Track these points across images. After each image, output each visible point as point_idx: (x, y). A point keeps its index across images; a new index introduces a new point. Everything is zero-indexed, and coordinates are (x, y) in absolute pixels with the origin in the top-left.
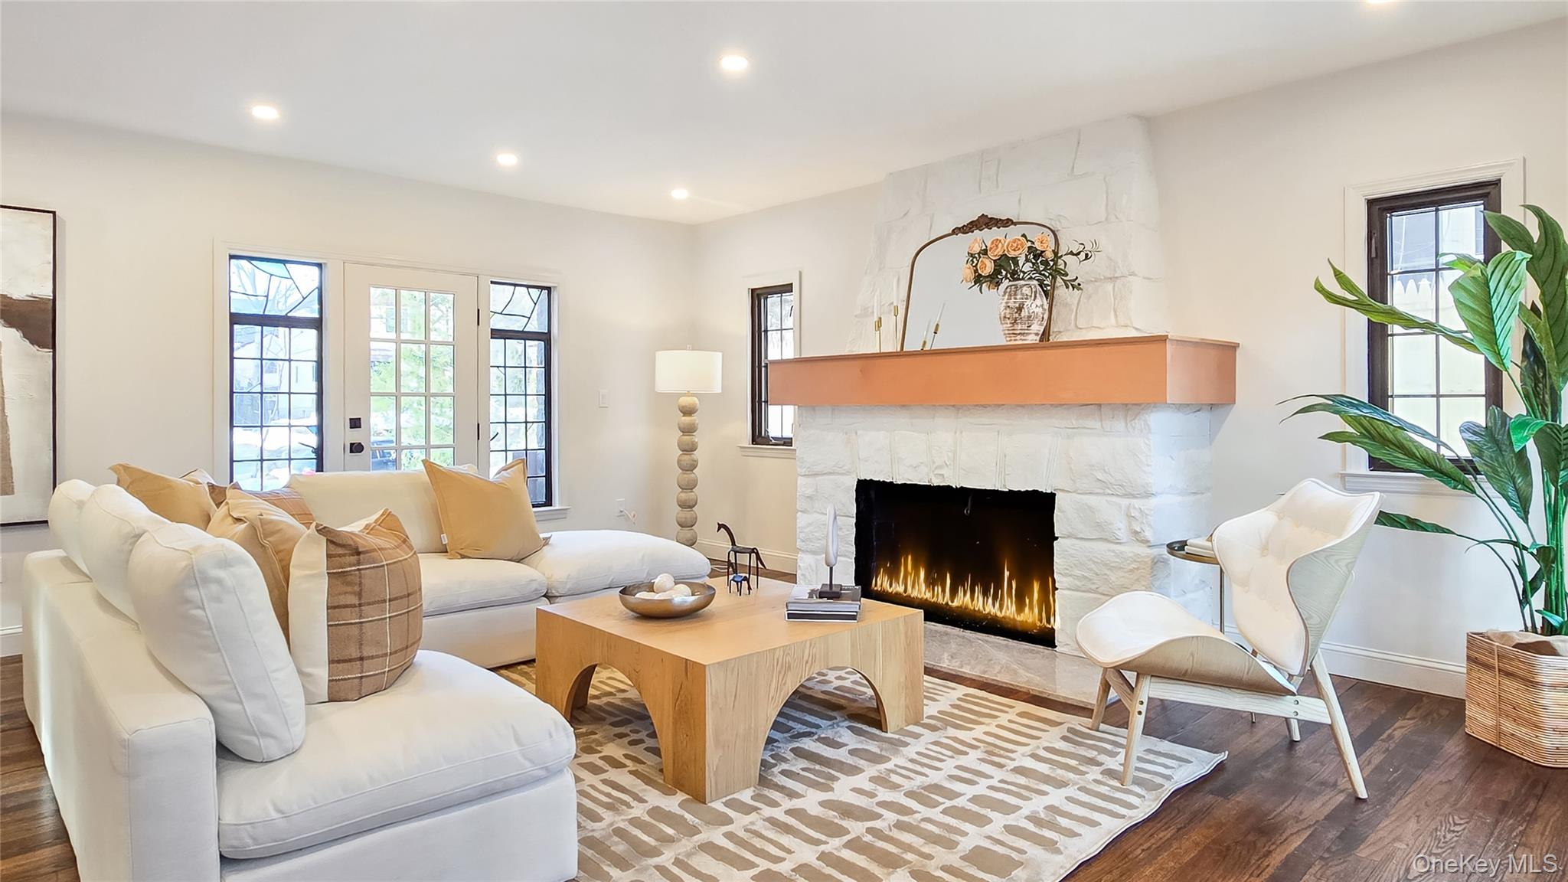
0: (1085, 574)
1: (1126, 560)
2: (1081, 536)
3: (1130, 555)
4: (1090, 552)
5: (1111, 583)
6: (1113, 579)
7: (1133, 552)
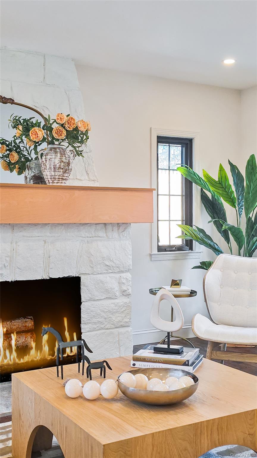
0: (99, 320)
1: (120, 306)
2: (97, 298)
3: (122, 304)
4: (102, 307)
5: (113, 322)
6: (114, 319)
7: (123, 302)
